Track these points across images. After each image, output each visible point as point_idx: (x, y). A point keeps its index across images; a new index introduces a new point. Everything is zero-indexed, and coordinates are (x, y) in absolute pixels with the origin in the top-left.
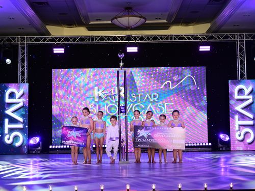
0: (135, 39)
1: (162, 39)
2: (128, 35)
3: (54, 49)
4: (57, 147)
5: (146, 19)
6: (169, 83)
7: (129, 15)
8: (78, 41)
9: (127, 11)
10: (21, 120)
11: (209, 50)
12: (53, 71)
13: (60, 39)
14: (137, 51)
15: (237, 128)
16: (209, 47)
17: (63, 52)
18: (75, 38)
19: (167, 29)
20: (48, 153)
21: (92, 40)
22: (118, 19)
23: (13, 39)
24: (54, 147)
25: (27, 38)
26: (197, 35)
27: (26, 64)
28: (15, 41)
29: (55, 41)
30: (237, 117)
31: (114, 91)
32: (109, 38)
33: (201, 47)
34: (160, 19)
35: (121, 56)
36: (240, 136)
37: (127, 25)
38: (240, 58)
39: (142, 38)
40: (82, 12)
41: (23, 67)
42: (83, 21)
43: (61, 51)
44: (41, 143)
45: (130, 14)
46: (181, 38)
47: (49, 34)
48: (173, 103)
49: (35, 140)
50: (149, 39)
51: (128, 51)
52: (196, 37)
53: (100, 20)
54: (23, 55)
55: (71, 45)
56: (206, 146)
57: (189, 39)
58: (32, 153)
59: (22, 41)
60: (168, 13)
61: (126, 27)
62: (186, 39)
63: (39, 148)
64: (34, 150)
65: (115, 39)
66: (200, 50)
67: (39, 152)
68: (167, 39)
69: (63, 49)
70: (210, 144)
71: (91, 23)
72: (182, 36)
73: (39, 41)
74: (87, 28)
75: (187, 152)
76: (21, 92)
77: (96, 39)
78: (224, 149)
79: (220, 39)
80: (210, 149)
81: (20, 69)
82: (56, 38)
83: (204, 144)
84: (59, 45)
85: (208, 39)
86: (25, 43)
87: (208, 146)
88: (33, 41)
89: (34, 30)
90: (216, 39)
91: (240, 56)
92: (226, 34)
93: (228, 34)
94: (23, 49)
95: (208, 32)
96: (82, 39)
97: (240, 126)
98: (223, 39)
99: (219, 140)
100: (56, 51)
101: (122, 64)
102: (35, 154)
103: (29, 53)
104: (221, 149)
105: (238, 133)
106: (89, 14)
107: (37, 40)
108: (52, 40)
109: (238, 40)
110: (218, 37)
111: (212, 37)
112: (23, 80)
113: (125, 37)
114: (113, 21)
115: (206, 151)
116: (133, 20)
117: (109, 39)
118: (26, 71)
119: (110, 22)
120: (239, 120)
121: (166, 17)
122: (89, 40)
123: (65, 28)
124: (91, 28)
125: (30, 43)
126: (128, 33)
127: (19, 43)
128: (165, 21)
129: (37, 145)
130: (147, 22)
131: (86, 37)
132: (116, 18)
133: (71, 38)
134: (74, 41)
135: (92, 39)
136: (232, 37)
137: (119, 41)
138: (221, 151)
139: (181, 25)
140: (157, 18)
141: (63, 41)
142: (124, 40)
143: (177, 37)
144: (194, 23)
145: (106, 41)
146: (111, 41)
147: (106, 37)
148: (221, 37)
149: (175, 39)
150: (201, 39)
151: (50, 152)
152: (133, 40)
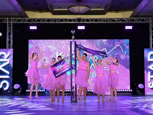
0: (83, 21)
1: (101, 21)
2: (79, 18)
3: (30, 27)
5: (90, 8)
6: (105, 50)
8: (46, 22)
9: (78, 2)
10: (8, 72)
11: (132, 28)
12: (30, 41)
13: (34, 20)
14: (84, 28)
15: (149, 80)
16: (132, 27)
17: (36, 29)
18: (44, 20)
19: (104, 15)
20: (26, 95)
21: (55, 21)
22: (72, 8)
23: (4, 20)
24: (29, 91)
25: (13, 19)
26: (124, 19)
27: (11, 36)
28: (5, 21)
29: (31, 21)
30: (149, 73)
32: (66, 20)
33: (126, 27)
34: (99, 8)
35: (73, 32)
36: (151, 85)
37: (78, 12)
38: (152, 34)
39: (88, 20)
40: (49, 2)
41: (10, 38)
42: (50, 8)
43: (35, 28)
44: (21, 88)
45: (80, 4)
47: (27, 17)
49: (16, 86)
50: (92, 21)
51: (78, 28)
52: (123, 20)
53: (60, 8)
54: (10, 30)
55: (41, 24)
56: (129, 92)
57: (119, 21)
59: (9, 21)
60: (105, 4)
62: (116, 21)
63: (19, 92)
64: (16, 93)
65: (70, 20)
66: (126, 28)
67: (19, 94)
68: (104, 21)
69: (36, 27)
70: (131, 90)
71: (55, 10)
72: (114, 19)
73: (20, 21)
74: (52, 13)
76: (8, 55)
77: (58, 21)
78: (141, 94)
79: (138, 21)
80: (132, 94)
81: (8, 40)
82: (32, 19)
84: (33, 24)
85: (131, 21)
86: (11, 22)
88: (16, 21)
89: (18, 14)
90: (136, 21)
91: (152, 32)
92: (142, 18)
93: (144, 18)
94: (10, 26)
95: (131, 17)
96: (49, 20)
97: (151, 79)
99: (137, 88)
100: (32, 28)
101: (73, 37)
102: (16, 95)
103: (14, 29)
104: (138, 94)
105: (150, 83)
106: (53, 4)
107: (19, 21)
108: (29, 20)
109: (151, 22)
110: (137, 20)
111: (133, 20)
112: (9, 47)
113: (76, 19)
114: (69, 9)
115: (129, 95)
116: (82, 8)
117: (66, 21)
118: (12, 41)
119: (67, 9)
120: (151, 75)
121: (104, 6)
122: (53, 21)
123: (37, 13)
124: (55, 13)
126: (79, 16)
127: (8, 22)
128: (103, 9)
129: (18, 89)
130: (91, 9)
131: (51, 19)
132: (71, 7)
133: (41, 19)
134: (43, 21)
136: (147, 20)
137: (73, 22)
138: (139, 95)
139: (114, 12)
140: (98, 7)
141: (36, 22)
142: (76, 22)
143: (111, 20)
144: (122, 11)
145: (64, 22)
146: (68, 22)
147: (64, 19)
148: (140, 20)
149: (109, 21)
150: (126, 21)
151: (27, 94)
152: (82, 22)
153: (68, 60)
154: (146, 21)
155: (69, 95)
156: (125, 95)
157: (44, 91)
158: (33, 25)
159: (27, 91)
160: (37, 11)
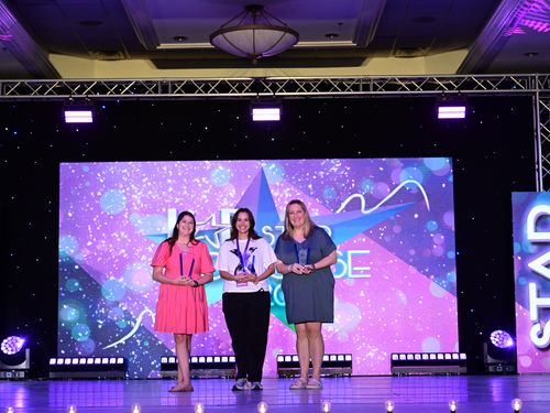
0: (274, 88)
1: (343, 88)
2: (257, 79)
3: (67, 113)
4: (68, 361)
5: (298, 38)
6: (359, 198)
7: (255, 23)
8: (127, 92)
9: (250, 14)
11: (462, 116)
13: (83, 86)
14: (277, 118)
15: (534, 315)
16: (463, 109)
17: (90, 120)
18: (121, 86)
19: (359, 65)
20: (47, 378)
21: (164, 90)
22: (226, 34)
24: (60, 361)
26: (432, 79)
29: (69, 92)
30: (533, 287)
31: (219, 219)
32: (206, 86)
33: (441, 109)
34: (336, 36)
36: (540, 336)
37: (251, 51)
38: (542, 138)
39: (291, 86)
40: (138, 18)
42: (142, 42)
43: (85, 117)
44: (28, 351)
46: (391, 85)
47: (56, 75)
48: (368, 252)
49: (14, 344)
50: (308, 88)
51: (255, 118)
52: (429, 85)
53: (184, 39)
55: (111, 103)
56: (452, 362)
57: (412, 87)
58: (6, 379)
60: (355, 21)
61: (248, 54)
62: (404, 89)
63: (24, 365)
64: (10, 370)
65: (223, 87)
66: (441, 116)
67: (22, 375)
68: (355, 88)
69: (89, 113)
71: (163, 46)
72: (394, 80)
73: (30, 92)
74: (153, 61)
75: (404, 375)
77: (174, 88)
78: (500, 369)
79: (489, 87)
80: (464, 369)
82: (73, 84)
83: (448, 357)
85: (460, 88)
87: (459, 362)
88: (12, 93)
89: (16, 65)
90: (480, 88)
91: (543, 131)
92: (505, 76)
93: (511, 76)
95: (462, 70)
96: (139, 87)
97: (542, 310)
98: (499, 87)
99: (485, 346)
100: (72, 117)
102: (12, 379)
104: (491, 369)
105: (537, 328)
106: (155, 22)
107: (23, 89)
108: (63, 89)
109: (537, 90)
110: (485, 84)
111: (470, 84)
113: (247, 82)
114: (215, 39)
115: (453, 374)
116: (265, 38)
117: (206, 89)
119: (208, 45)
120: (538, 296)
121: (353, 31)
122: (156, 91)
123: (97, 61)
124: (164, 61)
125: (7, 96)
126: (260, 72)
128: (349, 43)
129: (19, 357)
130: (301, 44)
131: (150, 83)
132: (222, 31)
133: (111, 84)
134: (117, 91)
135: (165, 87)
136: (523, 83)
137: (234, 92)
138: (492, 374)
139: (394, 54)
140: (330, 35)
141: (89, 93)
142: (247, 91)
143: (381, 84)
144: (428, 49)
145: (200, 92)
146: (213, 92)
147: (199, 83)
148: (494, 83)
149: (375, 88)
150: (441, 88)
151: (51, 375)
152: (268, 91)
153: (213, 240)
154: (518, 87)
155: (220, 378)
156: (437, 375)
157: (121, 361)
158: (79, 106)
159: (53, 361)
160: (95, 52)
